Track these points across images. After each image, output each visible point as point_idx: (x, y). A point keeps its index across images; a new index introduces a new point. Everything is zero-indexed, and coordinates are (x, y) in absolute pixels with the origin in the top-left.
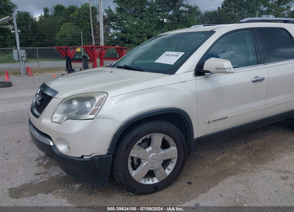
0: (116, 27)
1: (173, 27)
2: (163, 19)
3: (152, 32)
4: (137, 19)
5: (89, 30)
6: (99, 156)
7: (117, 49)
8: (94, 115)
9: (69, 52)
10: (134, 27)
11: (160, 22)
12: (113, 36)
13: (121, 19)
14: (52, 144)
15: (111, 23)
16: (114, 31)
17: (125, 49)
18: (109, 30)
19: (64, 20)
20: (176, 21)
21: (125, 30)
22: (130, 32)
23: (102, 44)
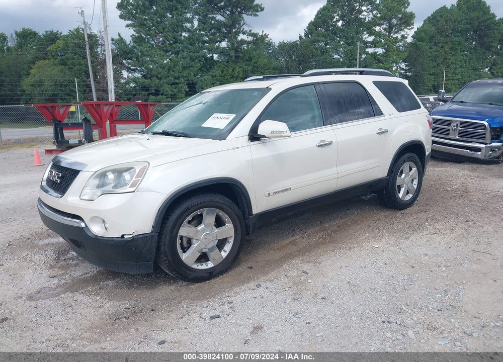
0: (133, 68)
1: (229, 68)
2: (211, 55)
3: (195, 76)
4: (168, 54)
5: (86, 74)
6: (143, 234)
7: (138, 105)
8: (135, 188)
9: (59, 112)
10: (164, 68)
11: (207, 59)
12: (128, 83)
13: (142, 54)
14: (83, 225)
15: (124, 61)
16: (130, 75)
17: (151, 105)
18: (120, 73)
19: (37, 55)
20: (234, 58)
21: (148, 74)
22: (157, 77)
23: (112, 97)
